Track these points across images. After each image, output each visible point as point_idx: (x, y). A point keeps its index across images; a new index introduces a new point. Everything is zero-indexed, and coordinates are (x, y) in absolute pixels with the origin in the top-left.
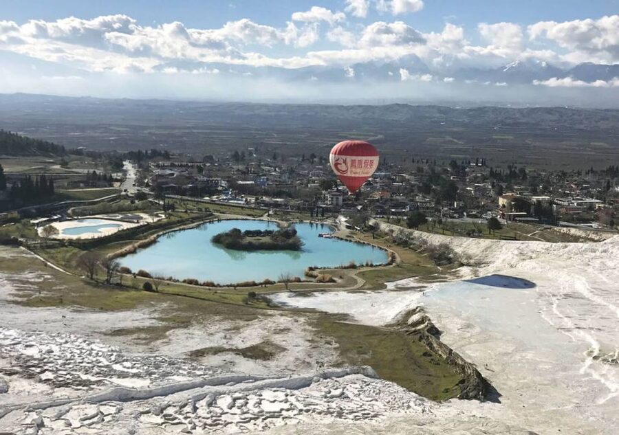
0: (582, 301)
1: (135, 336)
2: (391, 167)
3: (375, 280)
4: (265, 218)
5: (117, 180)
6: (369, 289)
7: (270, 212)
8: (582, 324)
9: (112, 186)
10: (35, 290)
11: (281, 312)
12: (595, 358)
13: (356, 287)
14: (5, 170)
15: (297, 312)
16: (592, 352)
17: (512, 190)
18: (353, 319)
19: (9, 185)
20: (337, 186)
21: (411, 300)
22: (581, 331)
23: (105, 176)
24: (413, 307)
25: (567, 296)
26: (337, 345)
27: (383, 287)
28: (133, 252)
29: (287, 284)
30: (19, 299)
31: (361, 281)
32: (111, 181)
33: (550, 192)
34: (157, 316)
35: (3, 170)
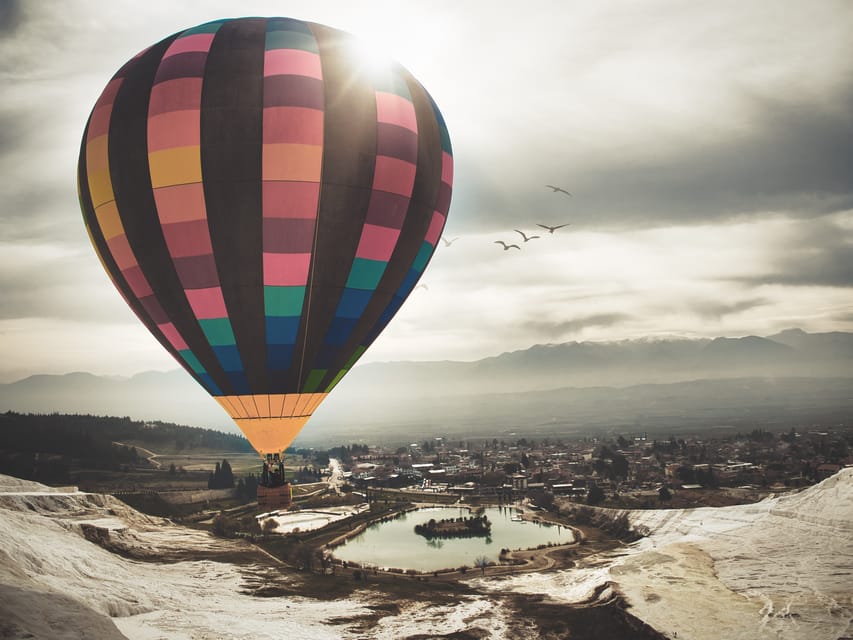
0: (751, 562)
1: (350, 625)
2: (566, 447)
3: (565, 558)
4: (457, 504)
5: (324, 475)
6: (560, 568)
7: (462, 499)
8: (755, 583)
9: (321, 481)
10: (261, 581)
11: (480, 596)
12: (770, 615)
13: (548, 567)
14: (233, 469)
15: (495, 596)
16: (766, 610)
17: (674, 461)
18: (549, 598)
19: (237, 483)
20: (520, 469)
21: (601, 576)
22: (754, 590)
23: (315, 472)
24: (601, 582)
25: (738, 558)
26: (535, 627)
27: (572, 565)
28: (342, 543)
29: (483, 568)
30: (248, 590)
31: (551, 562)
32: (319, 476)
33: (707, 459)
34: (368, 605)
35: (230, 469)
